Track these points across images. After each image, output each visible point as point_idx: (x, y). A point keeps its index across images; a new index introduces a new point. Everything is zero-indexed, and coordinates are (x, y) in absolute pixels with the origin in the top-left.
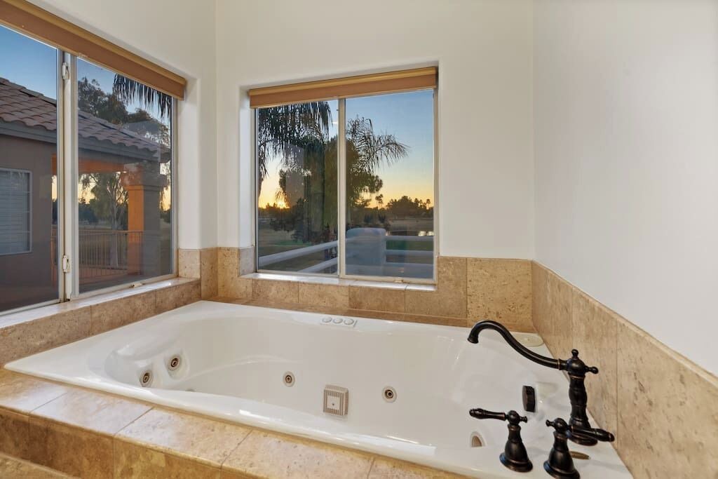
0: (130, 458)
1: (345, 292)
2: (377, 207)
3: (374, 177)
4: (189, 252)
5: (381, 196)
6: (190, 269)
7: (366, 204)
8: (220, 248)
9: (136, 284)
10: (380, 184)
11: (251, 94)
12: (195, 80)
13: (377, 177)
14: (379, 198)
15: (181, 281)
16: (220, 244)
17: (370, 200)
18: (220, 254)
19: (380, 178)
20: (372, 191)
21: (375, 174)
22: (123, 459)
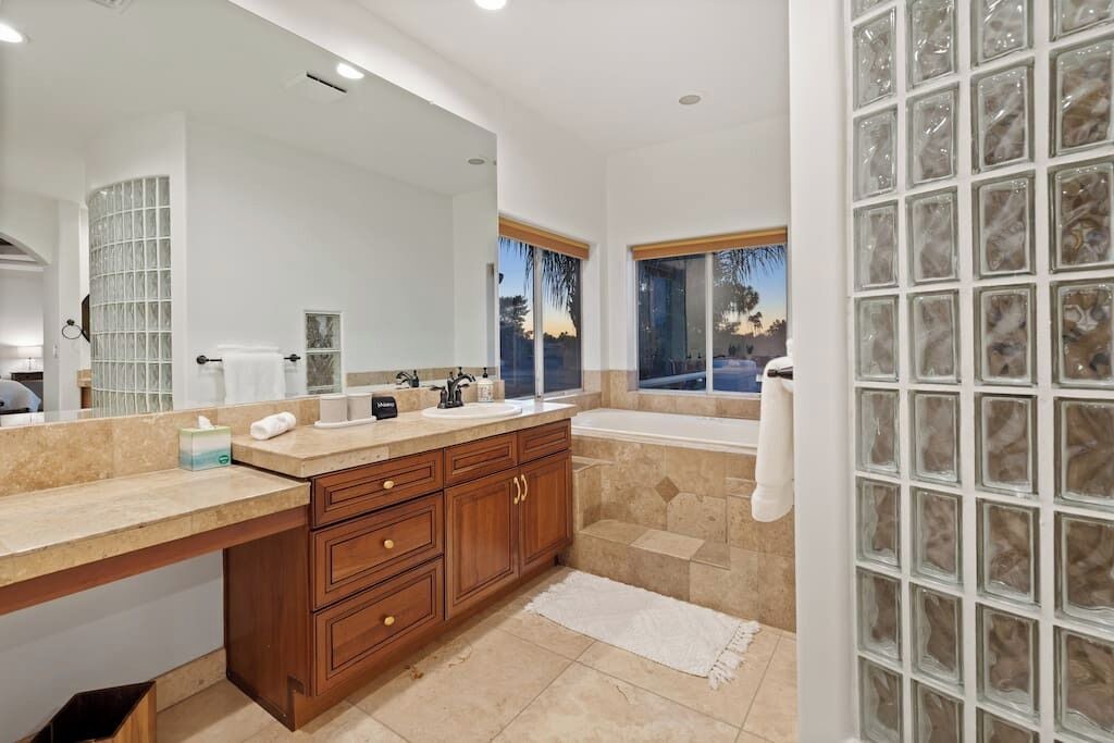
0: (623, 448)
1: (714, 402)
2: (752, 334)
3: (744, 289)
4: (592, 372)
5: (759, 314)
6: (591, 385)
7: (732, 330)
8: (612, 371)
9: (566, 392)
10: (755, 299)
11: (635, 249)
12: (595, 245)
13: (750, 288)
14: (755, 319)
15: (586, 393)
16: (611, 368)
17: (739, 323)
18: (612, 376)
19: (755, 290)
20: (741, 309)
21: (746, 284)
22: (620, 448)
